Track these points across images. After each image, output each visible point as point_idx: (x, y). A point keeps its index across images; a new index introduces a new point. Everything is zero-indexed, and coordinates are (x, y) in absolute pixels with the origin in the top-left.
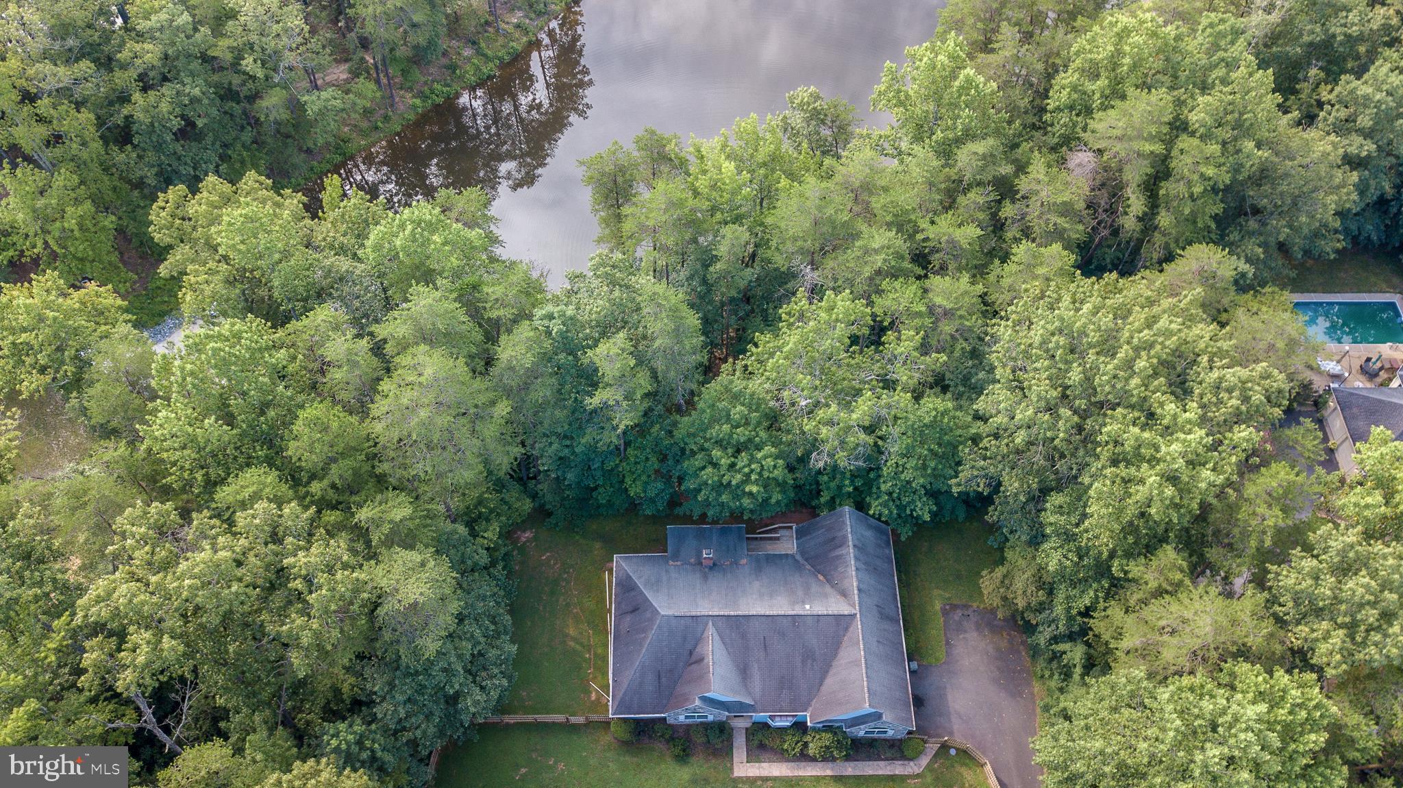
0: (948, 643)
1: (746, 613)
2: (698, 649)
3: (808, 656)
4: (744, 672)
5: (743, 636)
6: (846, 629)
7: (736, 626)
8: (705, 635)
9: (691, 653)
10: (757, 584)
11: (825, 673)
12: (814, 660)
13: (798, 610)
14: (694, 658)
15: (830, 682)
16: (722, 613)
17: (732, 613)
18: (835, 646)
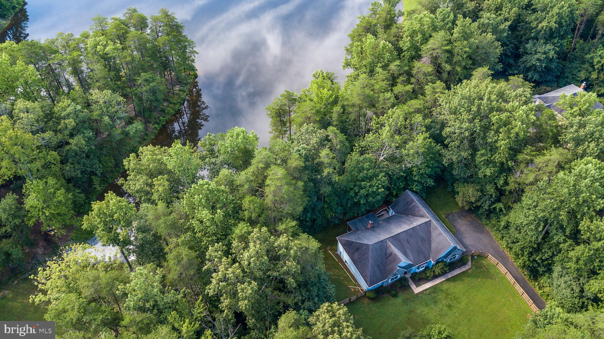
0: (453, 226)
1: (397, 233)
2: (388, 251)
3: (423, 240)
4: (405, 254)
5: (400, 241)
6: (430, 226)
7: (396, 239)
8: (388, 245)
9: (386, 254)
10: (392, 226)
11: (430, 243)
12: (425, 240)
13: (412, 226)
14: (388, 255)
15: (433, 245)
16: (390, 236)
17: (393, 235)
18: (429, 233)
